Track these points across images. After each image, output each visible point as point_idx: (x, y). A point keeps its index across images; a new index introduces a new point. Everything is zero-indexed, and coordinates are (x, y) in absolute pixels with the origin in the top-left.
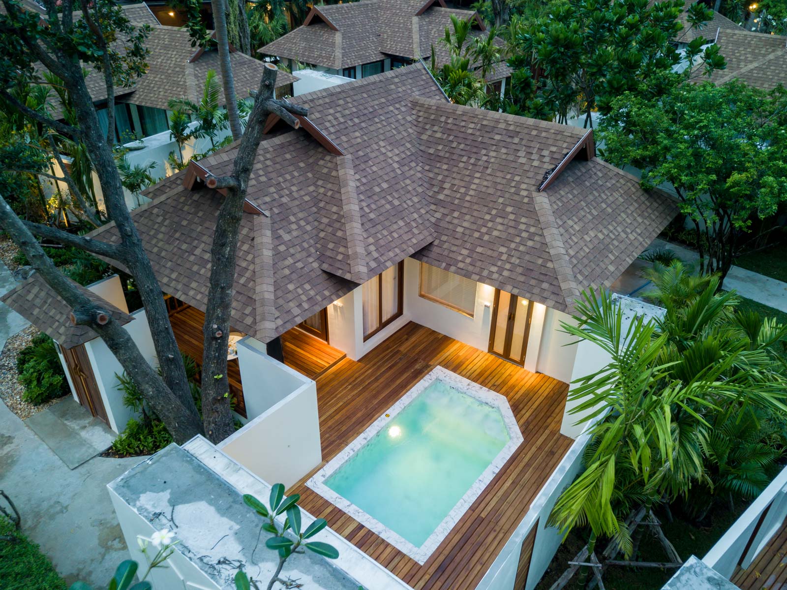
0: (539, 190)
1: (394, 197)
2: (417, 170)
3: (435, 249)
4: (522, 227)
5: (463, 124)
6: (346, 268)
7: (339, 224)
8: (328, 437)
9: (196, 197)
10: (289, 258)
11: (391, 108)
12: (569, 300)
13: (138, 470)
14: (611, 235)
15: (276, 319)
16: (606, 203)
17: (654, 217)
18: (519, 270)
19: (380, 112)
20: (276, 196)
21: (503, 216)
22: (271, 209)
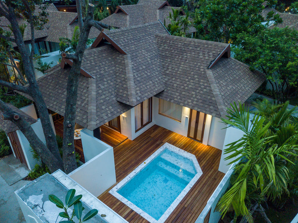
0: (208, 69)
1: (148, 72)
2: (157, 61)
3: (165, 93)
4: (202, 83)
5: (177, 43)
6: (127, 100)
7: (125, 82)
8: (119, 172)
9: (66, 71)
10: (103, 96)
11: (147, 37)
12: (222, 113)
13: (30, 185)
14: (238, 87)
15: (96, 120)
16: (236, 75)
17: (255, 81)
18: (200, 101)
19: (143, 38)
20: (98, 70)
21: (194, 79)
22: (96, 76)
